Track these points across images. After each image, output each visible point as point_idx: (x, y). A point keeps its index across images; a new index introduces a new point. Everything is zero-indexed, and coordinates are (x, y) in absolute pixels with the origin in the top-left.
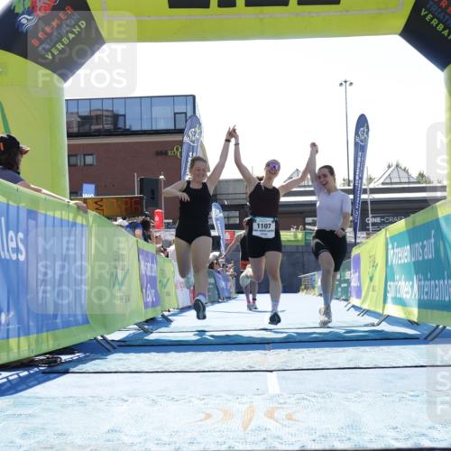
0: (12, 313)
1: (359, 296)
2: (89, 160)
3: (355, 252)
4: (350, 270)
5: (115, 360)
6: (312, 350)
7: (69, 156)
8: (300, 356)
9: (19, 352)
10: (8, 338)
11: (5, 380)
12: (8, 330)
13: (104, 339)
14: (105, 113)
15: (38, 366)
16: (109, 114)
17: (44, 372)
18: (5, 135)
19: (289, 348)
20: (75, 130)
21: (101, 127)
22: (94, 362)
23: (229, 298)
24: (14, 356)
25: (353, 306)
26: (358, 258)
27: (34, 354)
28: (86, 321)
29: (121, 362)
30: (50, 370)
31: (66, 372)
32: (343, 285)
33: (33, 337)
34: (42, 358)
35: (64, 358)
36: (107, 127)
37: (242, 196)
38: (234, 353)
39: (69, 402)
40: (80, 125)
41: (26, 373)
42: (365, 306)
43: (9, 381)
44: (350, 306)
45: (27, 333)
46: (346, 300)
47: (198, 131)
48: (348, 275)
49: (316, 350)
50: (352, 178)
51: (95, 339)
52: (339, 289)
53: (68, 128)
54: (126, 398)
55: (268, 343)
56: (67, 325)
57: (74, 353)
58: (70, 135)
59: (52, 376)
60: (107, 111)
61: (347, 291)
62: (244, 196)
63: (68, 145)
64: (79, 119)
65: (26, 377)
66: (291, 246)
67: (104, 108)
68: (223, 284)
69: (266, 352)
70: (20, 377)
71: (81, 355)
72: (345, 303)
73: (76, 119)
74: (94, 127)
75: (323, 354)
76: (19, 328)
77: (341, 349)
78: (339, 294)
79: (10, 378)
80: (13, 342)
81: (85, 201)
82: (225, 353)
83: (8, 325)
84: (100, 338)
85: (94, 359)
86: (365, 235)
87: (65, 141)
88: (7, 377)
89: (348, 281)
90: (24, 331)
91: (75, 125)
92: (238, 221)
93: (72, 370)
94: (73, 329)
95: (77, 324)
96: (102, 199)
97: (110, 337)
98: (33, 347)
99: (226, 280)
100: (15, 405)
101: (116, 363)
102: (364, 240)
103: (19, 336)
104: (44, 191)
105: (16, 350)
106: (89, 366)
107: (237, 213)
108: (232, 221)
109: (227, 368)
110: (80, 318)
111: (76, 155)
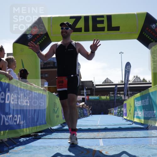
0: (24, 121)
1: (126, 116)
2: (46, 75)
3: (125, 102)
4: (123, 108)
5: (54, 135)
6: (113, 132)
7: (41, 74)
8: (109, 134)
9: (26, 132)
10: (23, 128)
11: (22, 141)
12: (23, 126)
13: (51, 128)
14: (51, 62)
15: (32, 137)
16: (52, 62)
17: (33, 138)
18: (23, 69)
19: (105, 131)
20: (43, 67)
21: (50, 66)
22: (48, 136)
23: (87, 116)
24: (25, 133)
25: (125, 119)
26: (126, 104)
27: (30, 133)
28: (46, 123)
29: (56, 136)
30: (35, 138)
31: (40, 138)
32: (121, 112)
33: (31, 128)
34: (33, 134)
35: (39, 134)
36: (51, 66)
37: (91, 86)
38: (89, 133)
39: (41, 147)
40: (44, 65)
41: (28, 138)
42: (128, 119)
43: (24, 141)
44: (123, 118)
45: (29, 127)
46: (122, 117)
47: (79, 67)
48: (122, 109)
49: (114, 132)
50: (124, 80)
51: (48, 128)
52: (120, 113)
53: (41, 66)
54: (58, 147)
55: (99, 130)
56: (40, 124)
57: (42, 133)
58: (41, 68)
59: (36, 140)
60: (52, 61)
61: (122, 114)
62: (92, 86)
63: (41, 71)
64: (44, 64)
65: (28, 140)
66: (105, 101)
67: (51, 60)
68: (85, 112)
69: (99, 133)
70: (26, 140)
71: (44, 133)
72: (122, 118)
73: (43, 64)
74: (48, 66)
75: (116, 134)
76: (26, 126)
77: (121, 132)
78: (120, 115)
79: (24, 140)
80: (25, 129)
81: (45, 87)
82: (87, 133)
83: (23, 124)
84: (49, 128)
85: (48, 135)
86: (127, 97)
87: (40, 70)
88: (23, 140)
89: (123, 111)
90: (28, 126)
91: (42, 65)
92: (90, 93)
93: (42, 138)
94: (42, 126)
95: (43, 124)
96: (50, 87)
97: (53, 128)
98: (30, 131)
99: (86, 111)
100: (25, 148)
101: (55, 136)
102: (127, 99)
103: (26, 128)
104: (34, 85)
105: (25, 132)
106: (46, 137)
107: (90, 91)
108: (88, 93)
109: (87, 138)
110: (44, 122)
111: (42, 74)
